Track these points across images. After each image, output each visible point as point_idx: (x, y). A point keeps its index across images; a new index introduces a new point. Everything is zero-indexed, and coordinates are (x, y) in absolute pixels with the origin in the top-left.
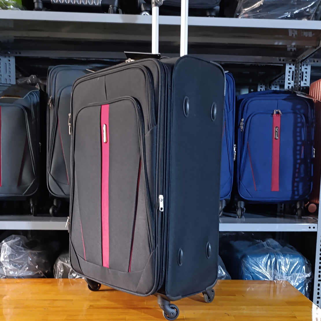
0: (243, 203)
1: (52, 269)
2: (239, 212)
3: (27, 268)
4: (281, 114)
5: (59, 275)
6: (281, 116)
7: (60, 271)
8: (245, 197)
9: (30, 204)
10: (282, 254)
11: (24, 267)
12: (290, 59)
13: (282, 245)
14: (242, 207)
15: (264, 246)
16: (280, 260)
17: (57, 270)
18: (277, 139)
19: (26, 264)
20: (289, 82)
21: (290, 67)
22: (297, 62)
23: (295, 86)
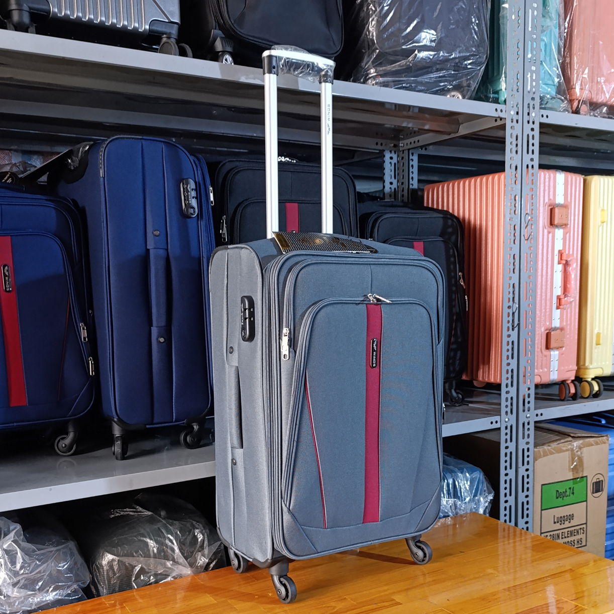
12: (392, 144)
20: (391, 181)
21: (391, 155)
22: (401, 149)
23: (398, 187)
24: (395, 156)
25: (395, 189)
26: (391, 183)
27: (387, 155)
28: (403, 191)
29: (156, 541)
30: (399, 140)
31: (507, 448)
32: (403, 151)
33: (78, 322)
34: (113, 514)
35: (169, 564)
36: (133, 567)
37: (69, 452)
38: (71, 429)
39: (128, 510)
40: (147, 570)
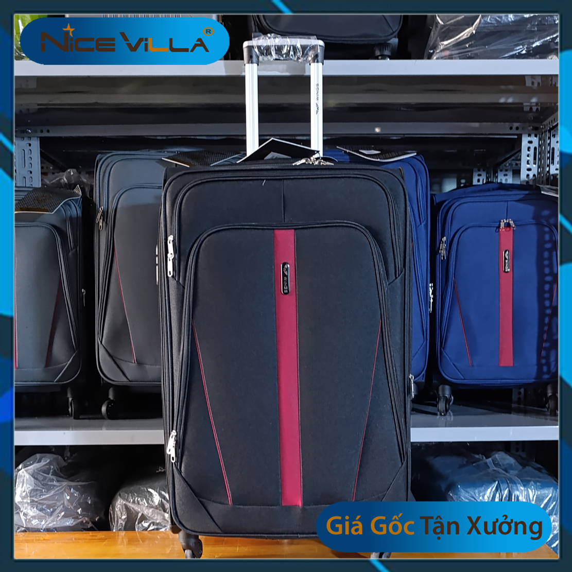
0: (447, 388)
1: (107, 513)
2: (441, 405)
3: (63, 513)
4: (514, 227)
5: (119, 524)
6: (513, 230)
7: (121, 518)
8: (451, 378)
9: (68, 399)
10: (521, 480)
11: (58, 511)
12: (530, 126)
13: (521, 464)
14: (447, 396)
15: (489, 468)
16: (517, 493)
17: (116, 515)
18: (508, 272)
19: (60, 506)
22: (543, 131)
27: (525, 140)
40: (148, 518)
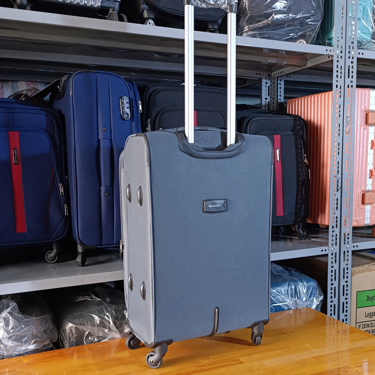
3: (33, 341)
7: (72, 337)
12: (267, 74)
17: (67, 336)
20: (266, 97)
21: (266, 81)
22: (273, 77)
23: (271, 101)
24: (269, 82)
25: (269, 102)
26: (266, 99)
27: (264, 81)
28: (274, 103)
29: (99, 317)
30: (271, 71)
31: (332, 267)
32: (274, 78)
33: (58, 182)
34: (78, 299)
35: (106, 330)
36: (84, 332)
37: (54, 261)
38: (54, 247)
39: (87, 297)
40: (93, 334)
